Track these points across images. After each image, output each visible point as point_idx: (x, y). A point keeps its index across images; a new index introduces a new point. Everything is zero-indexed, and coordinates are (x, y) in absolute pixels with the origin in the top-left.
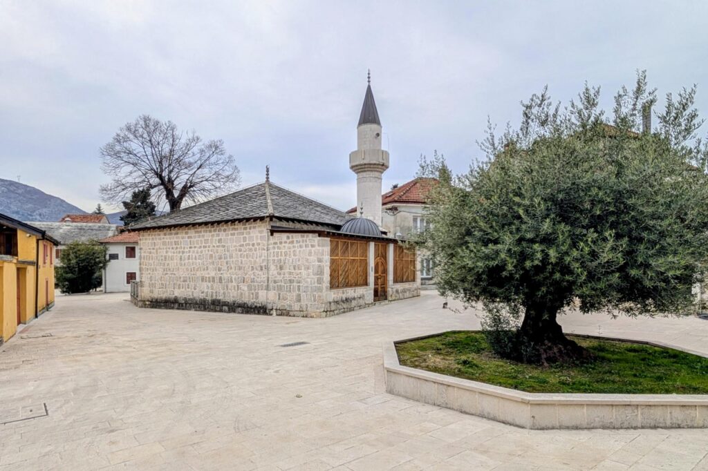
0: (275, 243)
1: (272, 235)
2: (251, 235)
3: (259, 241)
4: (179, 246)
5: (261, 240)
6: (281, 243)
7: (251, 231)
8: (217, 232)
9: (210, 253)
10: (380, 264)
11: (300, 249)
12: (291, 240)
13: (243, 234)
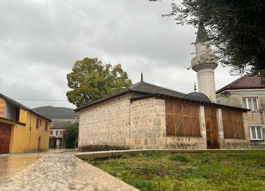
0: (133, 107)
1: (132, 103)
2: (122, 105)
3: (126, 108)
4: (93, 117)
5: (127, 107)
6: (136, 107)
7: (122, 102)
8: (108, 106)
9: (105, 118)
10: (211, 123)
11: (146, 109)
12: (141, 104)
13: (119, 105)
